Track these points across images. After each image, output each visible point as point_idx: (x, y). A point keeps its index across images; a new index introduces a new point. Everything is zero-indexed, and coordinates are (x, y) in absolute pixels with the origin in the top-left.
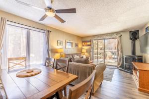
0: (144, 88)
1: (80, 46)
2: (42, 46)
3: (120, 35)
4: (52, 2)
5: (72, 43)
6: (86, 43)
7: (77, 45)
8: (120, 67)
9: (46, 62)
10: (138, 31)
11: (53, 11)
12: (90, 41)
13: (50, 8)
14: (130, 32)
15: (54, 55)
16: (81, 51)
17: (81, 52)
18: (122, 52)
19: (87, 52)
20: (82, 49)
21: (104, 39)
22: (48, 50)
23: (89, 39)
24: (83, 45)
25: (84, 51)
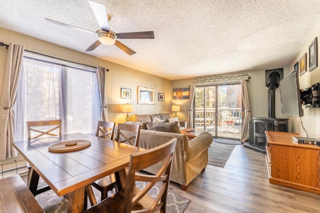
0: (279, 177)
1: (168, 98)
2: (91, 98)
3: (247, 78)
4: (109, 18)
5: (151, 93)
6: (179, 94)
7: (161, 97)
8: (246, 141)
9: (99, 129)
10: (282, 70)
11: (112, 35)
12: (188, 89)
13: (106, 31)
14: (266, 71)
15: (115, 116)
16: (169, 109)
17: (171, 111)
18: (250, 111)
19: (181, 111)
20: (172, 104)
21: (217, 86)
22: (102, 107)
23: (186, 85)
24: (174, 98)
25: (175, 108)
